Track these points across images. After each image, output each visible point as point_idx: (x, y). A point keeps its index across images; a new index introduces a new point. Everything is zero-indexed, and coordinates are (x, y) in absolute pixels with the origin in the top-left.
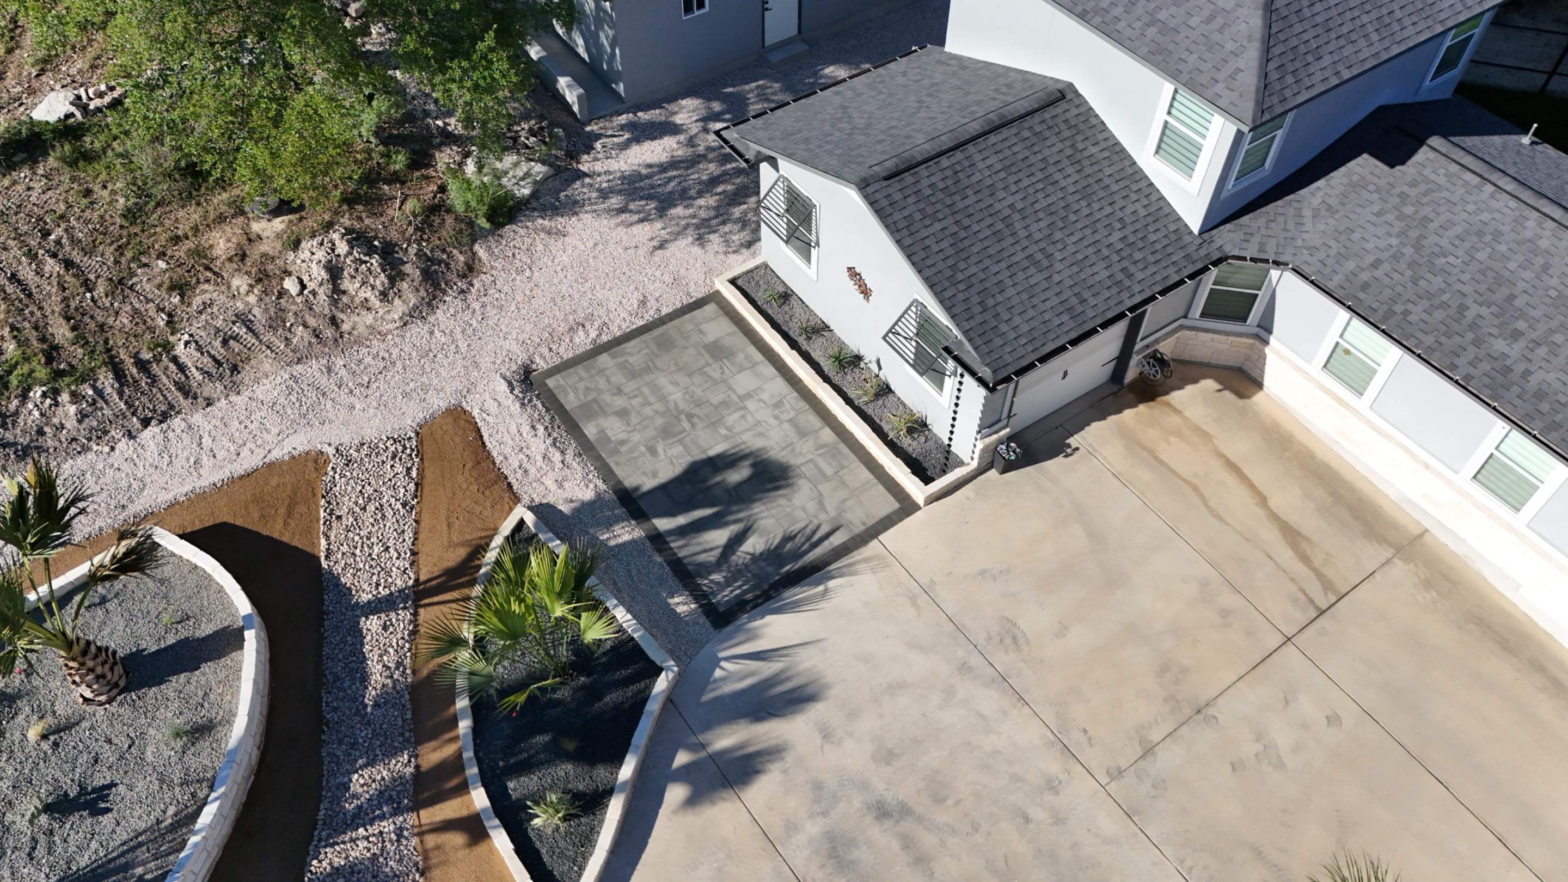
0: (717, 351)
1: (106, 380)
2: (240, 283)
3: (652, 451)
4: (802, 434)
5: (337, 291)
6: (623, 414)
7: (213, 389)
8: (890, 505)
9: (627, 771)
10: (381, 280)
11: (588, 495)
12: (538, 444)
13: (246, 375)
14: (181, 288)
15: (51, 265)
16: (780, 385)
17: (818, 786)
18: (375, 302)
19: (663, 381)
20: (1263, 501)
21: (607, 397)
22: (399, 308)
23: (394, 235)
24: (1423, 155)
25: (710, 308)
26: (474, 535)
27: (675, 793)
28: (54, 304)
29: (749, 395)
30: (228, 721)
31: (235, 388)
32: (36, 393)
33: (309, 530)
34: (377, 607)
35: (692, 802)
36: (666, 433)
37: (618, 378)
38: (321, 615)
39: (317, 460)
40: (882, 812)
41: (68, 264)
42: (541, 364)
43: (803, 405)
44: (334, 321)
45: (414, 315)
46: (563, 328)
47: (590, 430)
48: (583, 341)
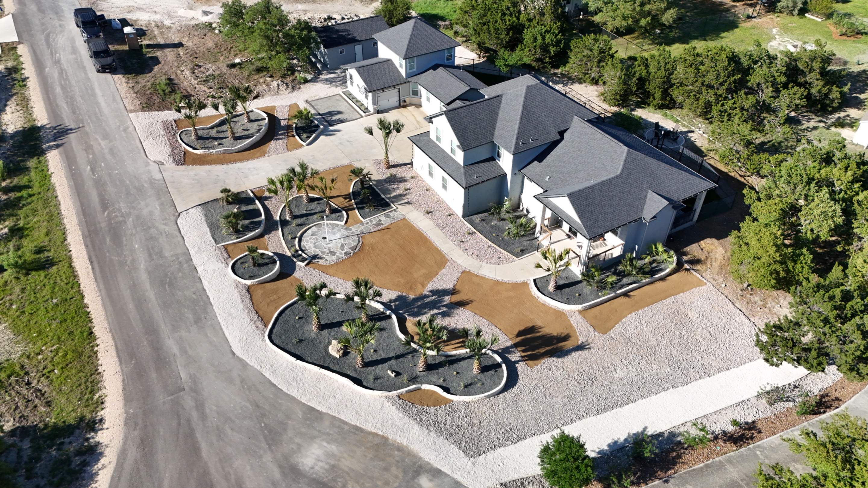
2: (264, 85)
3: (324, 109)
4: (347, 108)
6: (321, 106)
8: (359, 116)
9: (315, 134)
10: (285, 87)
11: (313, 112)
13: (264, 97)
16: (346, 104)
18: (284, 90)
19: (328, 103)
20: (416, 118)
21: (319, 104)
23: (288, 82)
24: (439, 69)
25: (338, 95)
29: (341, 104)
30: (263, 126)
33: (275, 112)
34: (282, 120)
36: (327, 108)
37: (321, 102)
38: (275, 118)
39: (276, 106)
42: (309, 100)
43: (349, 106)
44: (278, 92)
46: (313, 96)
47: (316, 107)
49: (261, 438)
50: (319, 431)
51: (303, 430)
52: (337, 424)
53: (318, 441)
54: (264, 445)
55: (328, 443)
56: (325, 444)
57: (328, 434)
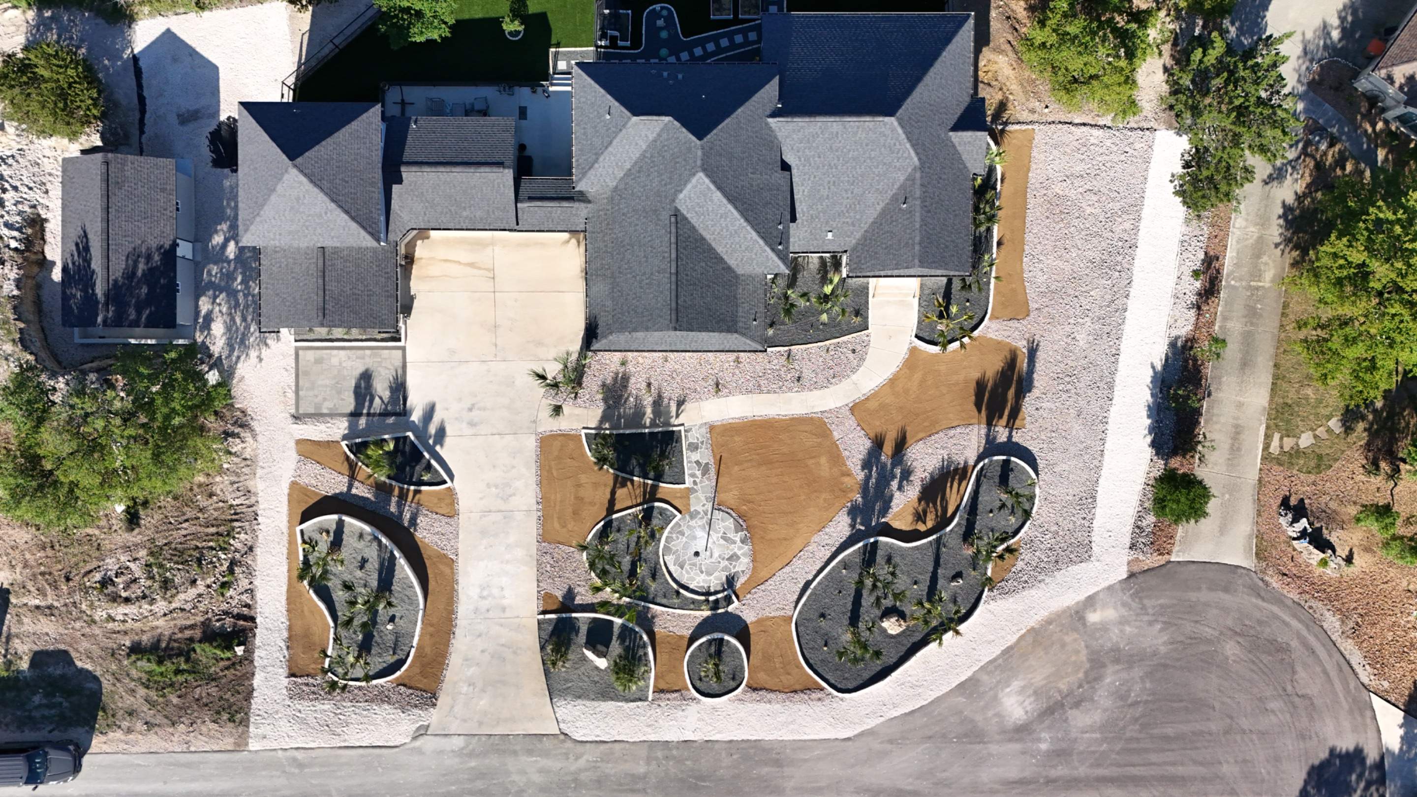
0: (319, 361)
1: (236, 524)
2: (218, 479)
3: (343, 400)
4: (363, 358)
5: (235, 454)
6: (325, 399)
7: (253, 500)
8: (400, 352)
9: (427, 455)
10: (238, 441)
11: (346, 424)
12: (322, 427)
13: (253, 490)
14: (211, 495)
15: (185, 525)
16: (342, 352)
17: (456, 419)
18: (244, 445)
19: (320, 382)
21: (316, 400)
22: (249, 439)
23: (222, 429)
25: (301, 352)
26: (343, 458)
27: (438, 448)
28: (200, 529)
29: (340, 363)
30: (362, 529)
31: (256, 494)
32: (232, 541)
33: (316, 494)
34: (350, 486)
35: (442, 446)
36: (339, 392)
37: (311, 393)
38: (344, 501)
39: (294, 485)
40: (470, 410)
41: (187, 521)
42: (293, 411)
43: (353, 351)
44: (245, 459)
45: (254, 437)
46: (283, 399)
47: (325, 411)
48: (291, 395)
49: (969, 746)
50: (991, 689)
51: (982, 703)
52: (991, 667)
53: (1000, 695)
54: (978, 747)
55: (1008, 686)
56: (1008, 690)
57: (999, 682)
